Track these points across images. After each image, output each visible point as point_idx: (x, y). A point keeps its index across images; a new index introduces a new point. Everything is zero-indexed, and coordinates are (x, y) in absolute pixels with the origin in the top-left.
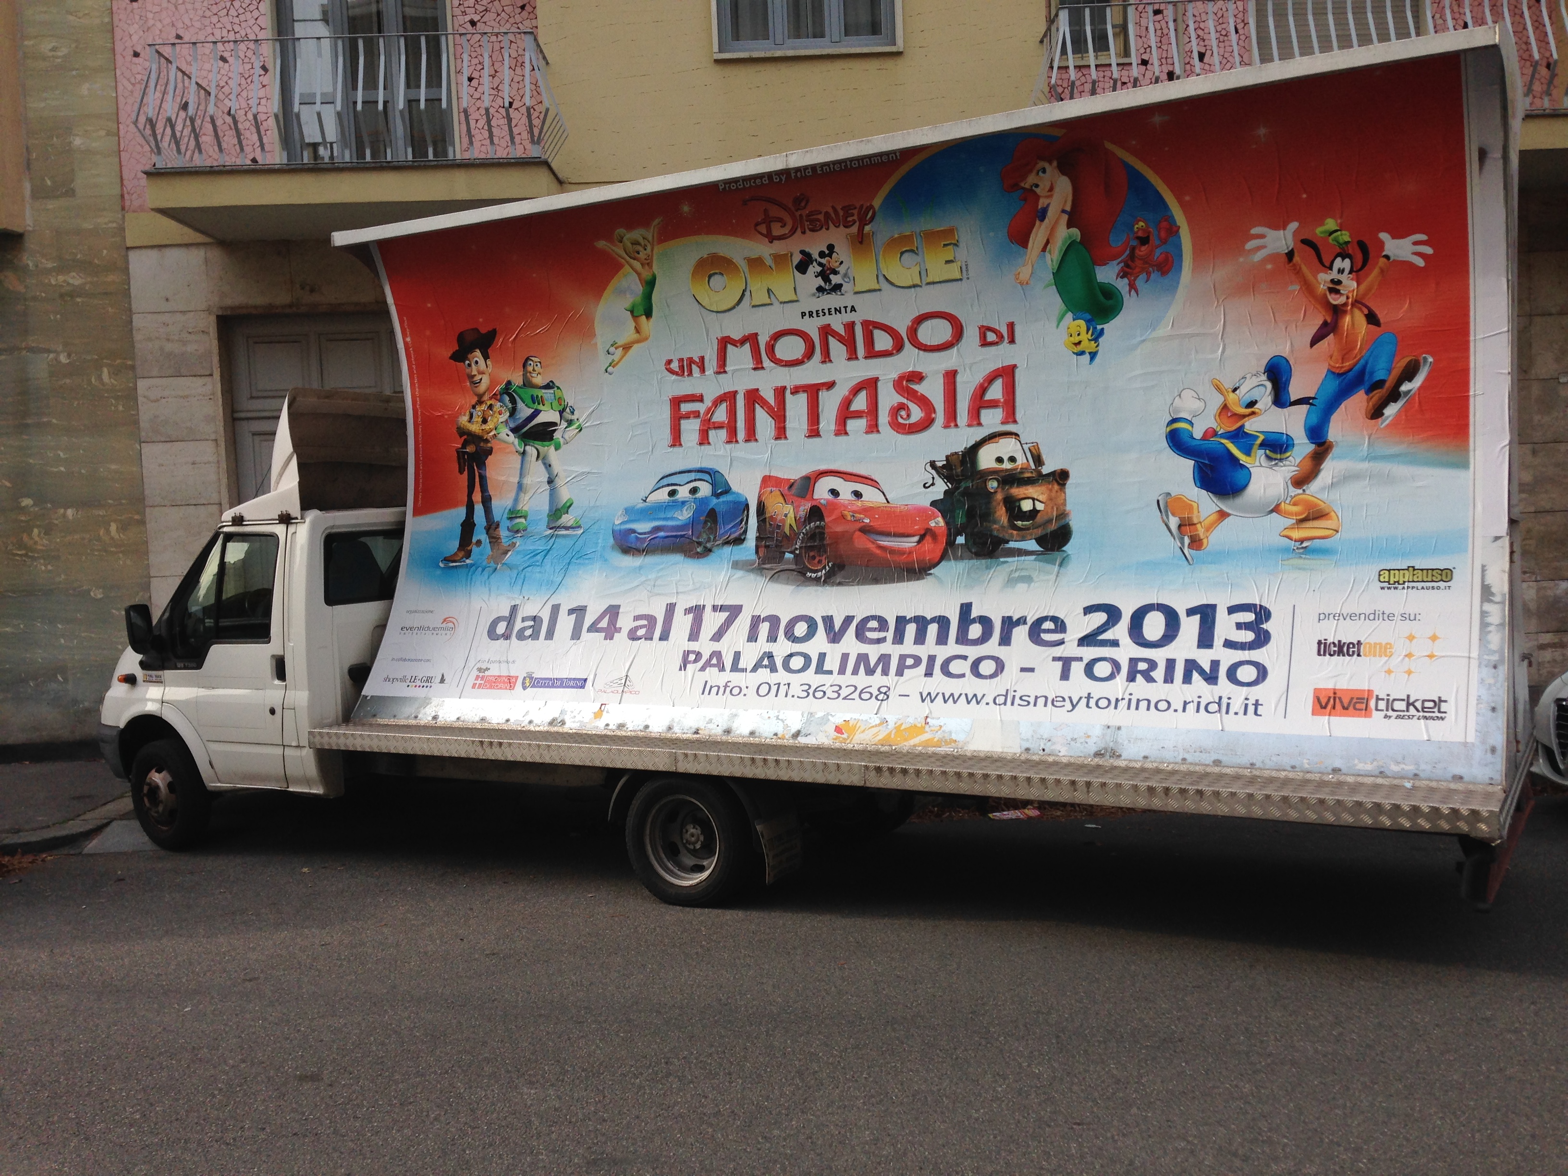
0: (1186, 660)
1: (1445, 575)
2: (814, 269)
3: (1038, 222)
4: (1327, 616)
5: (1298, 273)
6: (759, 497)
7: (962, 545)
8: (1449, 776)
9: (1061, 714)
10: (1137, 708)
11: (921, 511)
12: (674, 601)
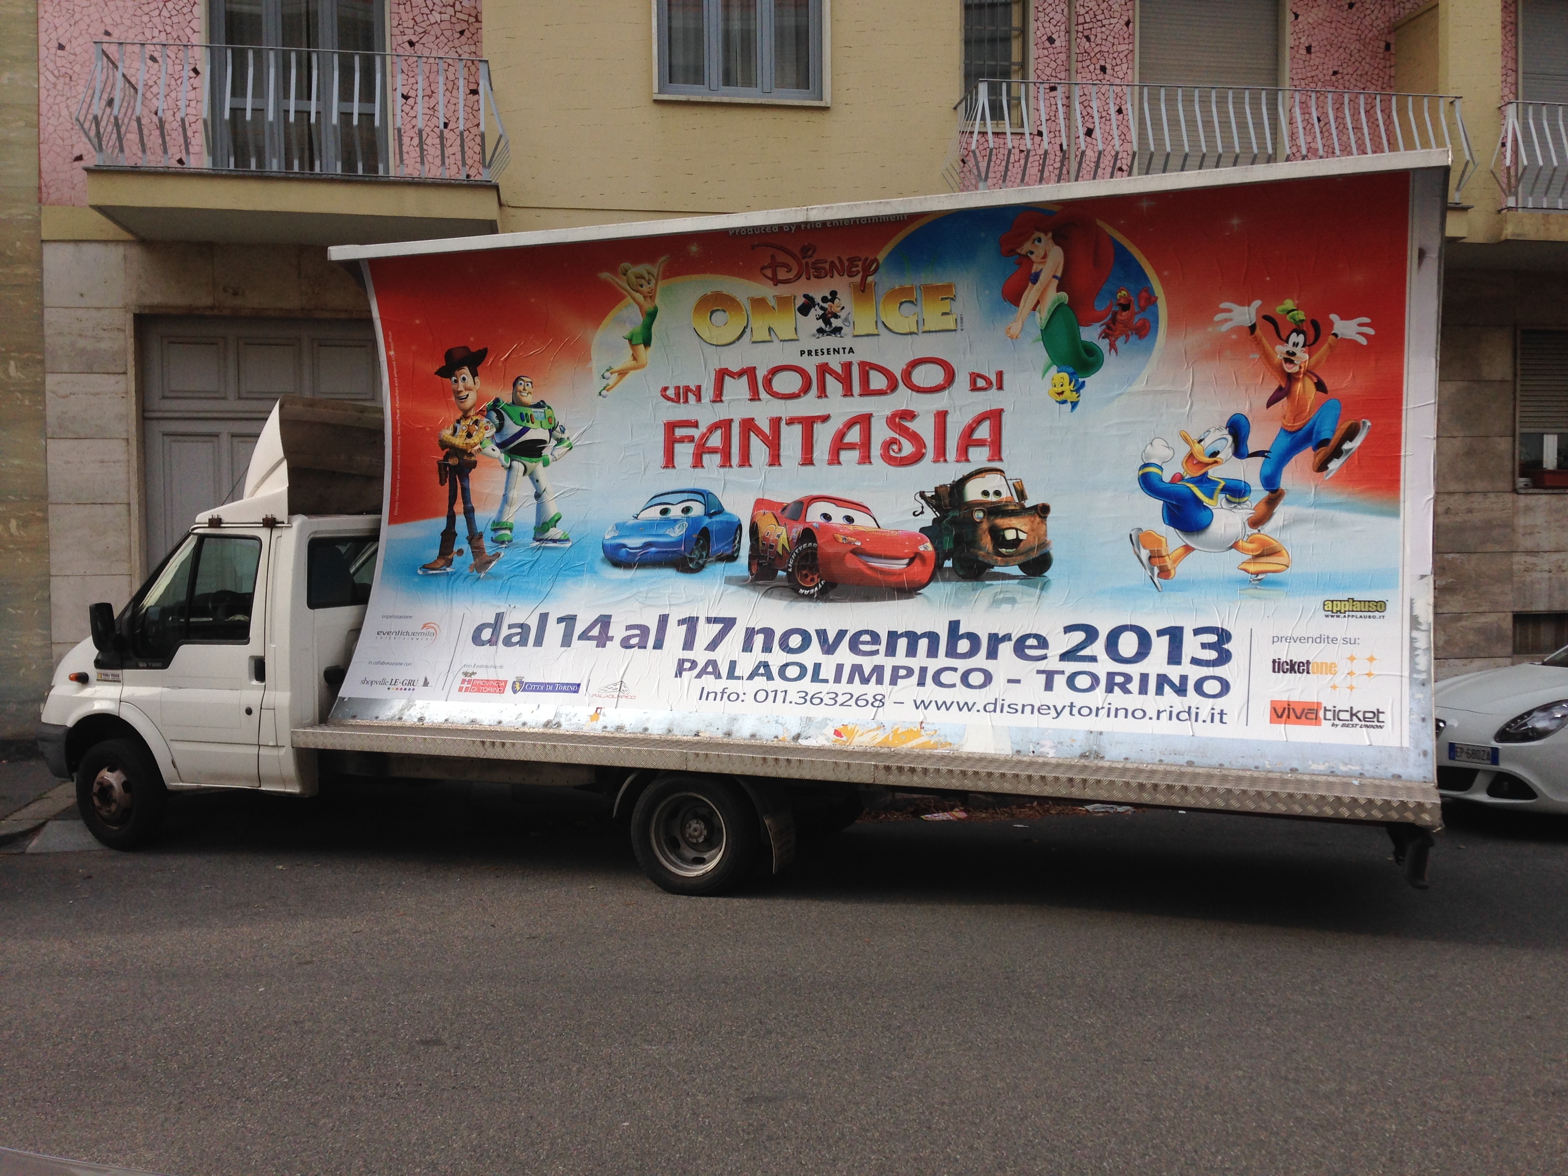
0: (1158, 675)
1: (1379, 606)
2: (816, 312)
3: (1030, 284)
4: (1280, 639)
5: (1259, 343)
6: (752, 518)
7: (949, 568)
8: (1389, 775)
9: (1047, 721)
10: (1116, 716)
11: (910, 537)
12: (667, 613)
